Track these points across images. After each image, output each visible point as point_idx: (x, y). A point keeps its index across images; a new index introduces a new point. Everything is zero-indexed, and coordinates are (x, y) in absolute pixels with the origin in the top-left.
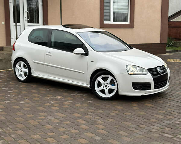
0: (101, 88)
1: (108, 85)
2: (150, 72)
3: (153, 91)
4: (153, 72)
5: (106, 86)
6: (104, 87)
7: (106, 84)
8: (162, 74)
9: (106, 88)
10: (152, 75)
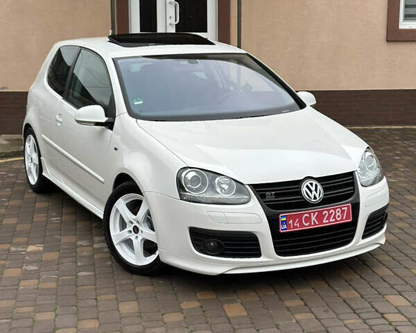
0: (125, 234)
1: (140, 228)
2: (261, 196)
3: (269, 260)
4: (277, 196)
5: (136, 230)
6: (131, 231)
7: (135, 224)
8: (320, 204)
9: (136, 235)
10: (267, 206)
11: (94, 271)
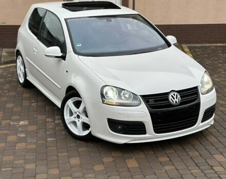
0: (73, 118)
1: (81, 116)
2: (147, 102)
3: (151, 136)
4: (155, 101)
5: (78, 117)
6: (75, 117)
7: (78, 113)
8: (179, 105)
9: (78, 120)
10: (150, 107)
11: (56, 138)
